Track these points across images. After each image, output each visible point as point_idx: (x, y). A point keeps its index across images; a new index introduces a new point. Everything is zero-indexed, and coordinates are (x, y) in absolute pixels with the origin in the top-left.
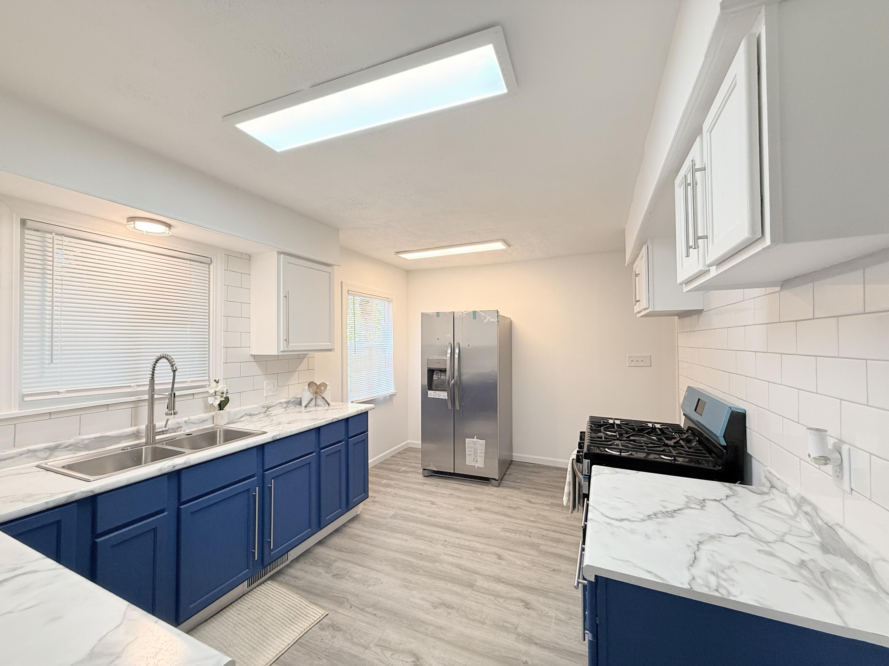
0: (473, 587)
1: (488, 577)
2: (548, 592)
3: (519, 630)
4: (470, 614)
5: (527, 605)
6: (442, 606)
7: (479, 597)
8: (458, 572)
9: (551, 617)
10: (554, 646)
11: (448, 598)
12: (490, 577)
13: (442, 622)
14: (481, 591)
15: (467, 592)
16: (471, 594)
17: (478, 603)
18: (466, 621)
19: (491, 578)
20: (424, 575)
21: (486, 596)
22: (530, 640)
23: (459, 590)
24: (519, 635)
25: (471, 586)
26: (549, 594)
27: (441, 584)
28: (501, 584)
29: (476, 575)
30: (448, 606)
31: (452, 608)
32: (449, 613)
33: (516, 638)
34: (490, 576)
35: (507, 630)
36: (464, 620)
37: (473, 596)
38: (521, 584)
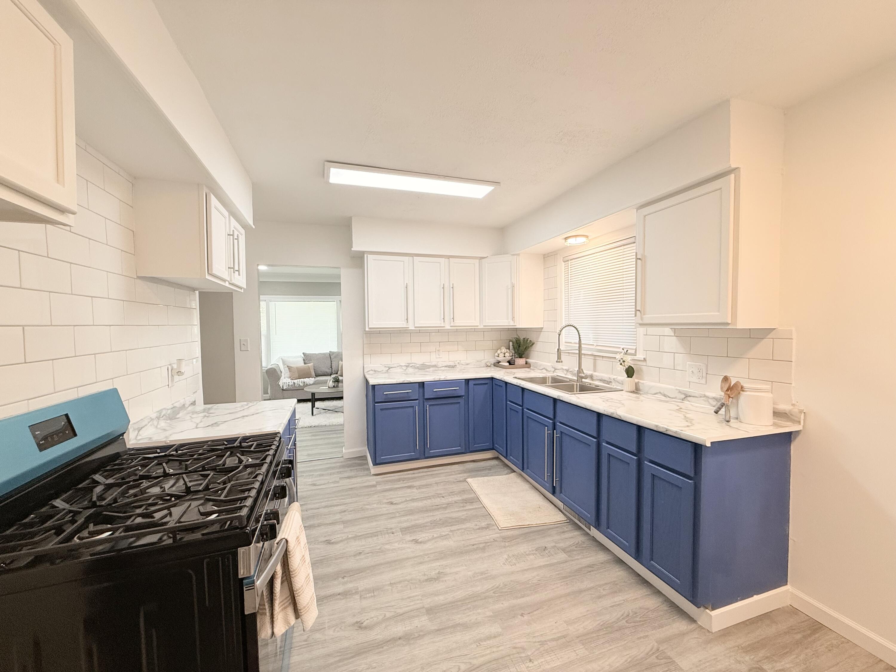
0: (427, 611)
1: (421, 633)
2: (339, 661)
3: (357, 597)
4: (408, 584)
5: (360, 626)
6: (436, 577)
7: (412, 603)
8: (459, 618)
9: (330, 627)
10: (323, 601)
11: (439, 586)
12: (420, 635)
13: (423, 568)
14: (415, 611)
15: (428, 602)
16: (421, 602)
17: (409, 598)
18: (407, 578)
19: (416, 635)
20: (484, 593)
21: (407, 609)
22: (345, 594)
23: (436, 598)
24: (356, 593)
25: (430, 611)
26: (338, 659)
27: (459, 594)
28: (400, 634)
29: (436, 628)
30: (430, 580)
31: (426, 580)
32: (425, 575)
33: (358, 589)
34: (420, 637)
35: (368, 591)
36: (408, 578)
37: (418, 602)
38: (377, 651)
